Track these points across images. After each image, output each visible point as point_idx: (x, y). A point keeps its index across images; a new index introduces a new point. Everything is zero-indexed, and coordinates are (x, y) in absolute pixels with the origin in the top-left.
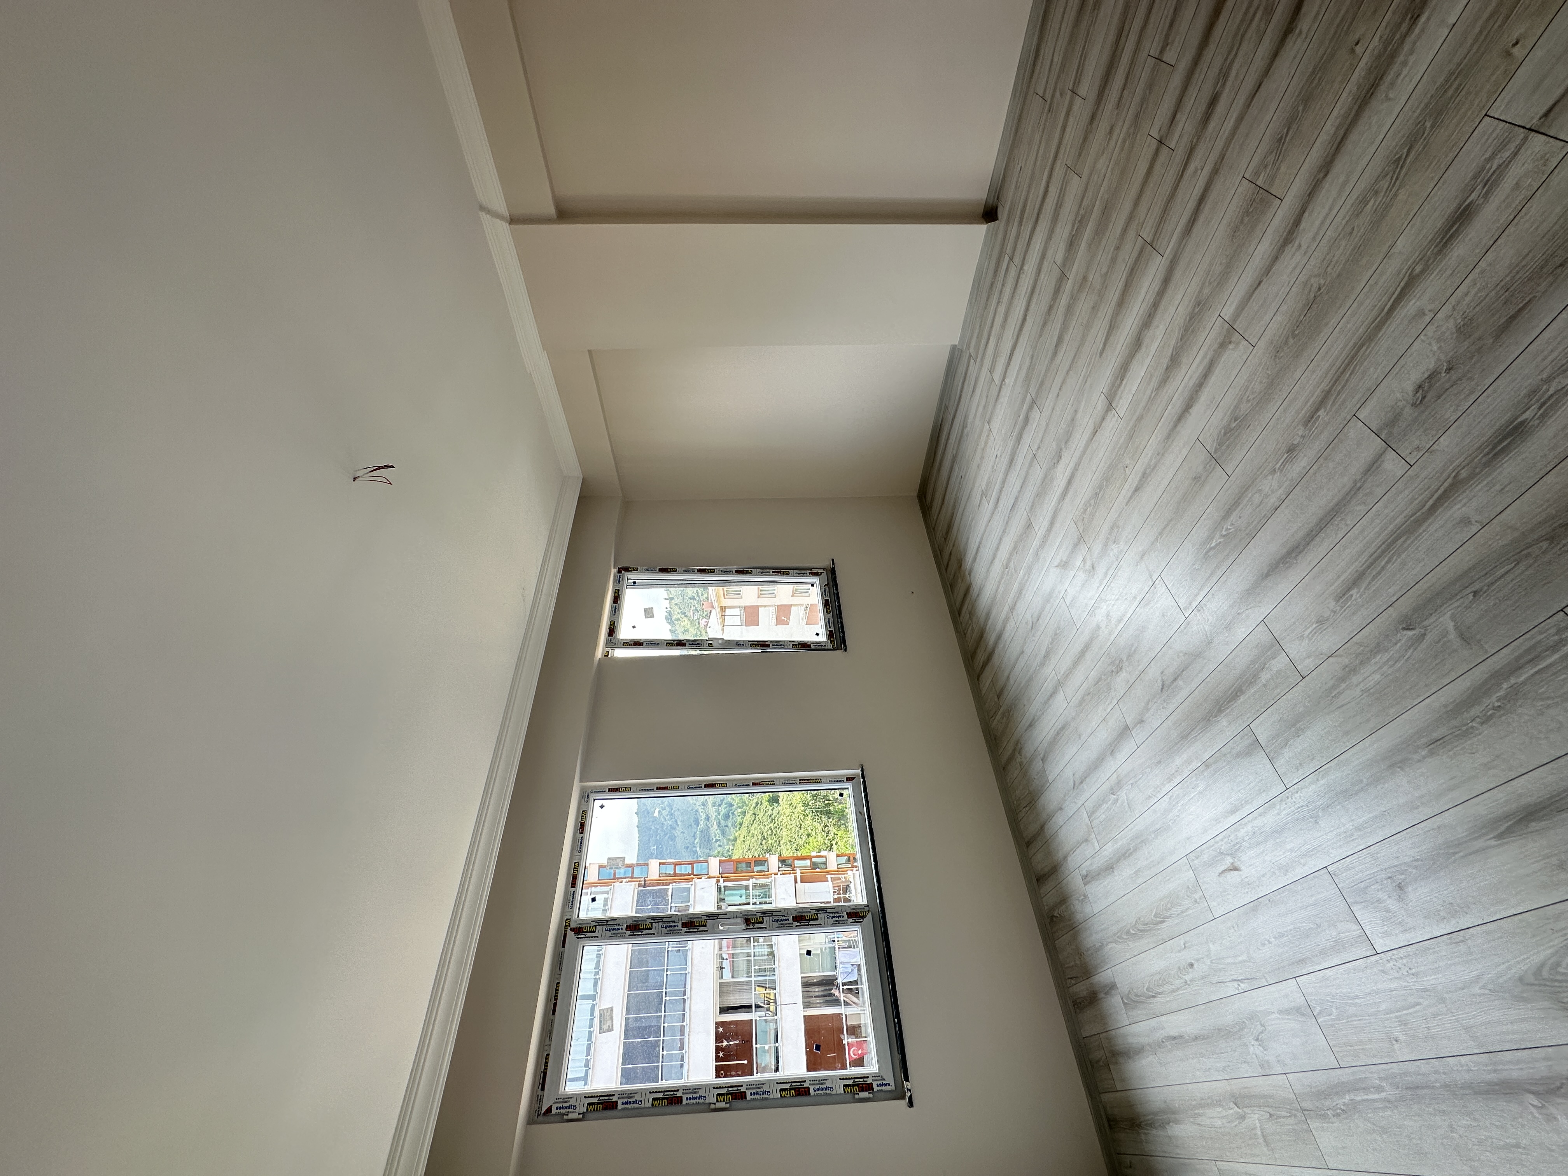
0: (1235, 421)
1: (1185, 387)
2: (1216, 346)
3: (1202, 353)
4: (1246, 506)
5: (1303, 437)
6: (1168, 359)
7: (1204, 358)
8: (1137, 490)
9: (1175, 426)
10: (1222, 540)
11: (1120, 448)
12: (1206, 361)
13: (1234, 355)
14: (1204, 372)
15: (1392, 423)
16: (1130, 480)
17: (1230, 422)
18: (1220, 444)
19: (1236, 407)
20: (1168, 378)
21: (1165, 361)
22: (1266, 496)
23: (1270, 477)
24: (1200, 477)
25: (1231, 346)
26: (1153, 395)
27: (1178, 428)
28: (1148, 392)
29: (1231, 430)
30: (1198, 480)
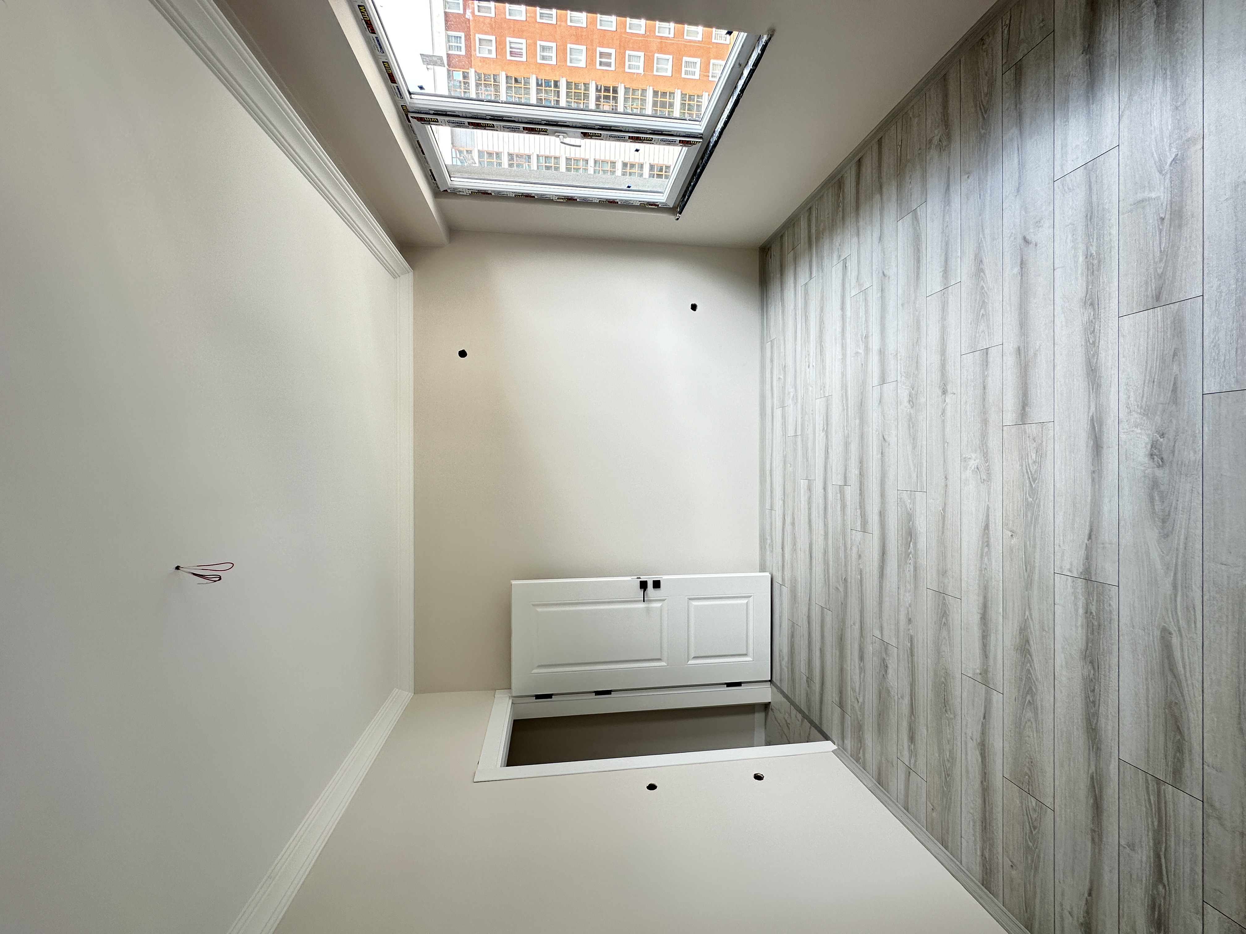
0: (944, 623)
1: (996, 631)
2: (990, 669)
3: (1000, 662)
4: (910, 580)
5: (909, 630)
6: (1032, 650)
7: (995, 659)
8: (987, 527)
9: (985, 598)
10: (909, 551)
11: (1035, 546)
12: (991, 656)
13: (974, 665)
14: (988, 648)
15: (886, 649)
16: (1000, 528)
17: (947, 621)
18: (944, 604)
19: (949, 632)
20: (1020, 633)
21: (1034, 646)
22: (905, 591)
23: (910, 602)
24: (943, 575)
25: (978, 671)
26: (1027, 613)
27: (981, 599)
28: (1035, 614)
29: (943, 616)
30: (943, 573)
